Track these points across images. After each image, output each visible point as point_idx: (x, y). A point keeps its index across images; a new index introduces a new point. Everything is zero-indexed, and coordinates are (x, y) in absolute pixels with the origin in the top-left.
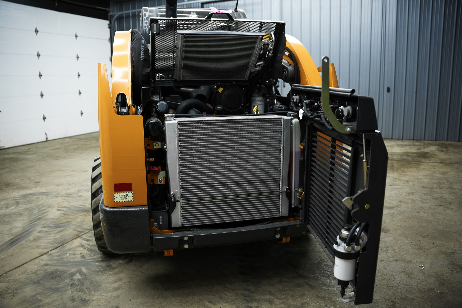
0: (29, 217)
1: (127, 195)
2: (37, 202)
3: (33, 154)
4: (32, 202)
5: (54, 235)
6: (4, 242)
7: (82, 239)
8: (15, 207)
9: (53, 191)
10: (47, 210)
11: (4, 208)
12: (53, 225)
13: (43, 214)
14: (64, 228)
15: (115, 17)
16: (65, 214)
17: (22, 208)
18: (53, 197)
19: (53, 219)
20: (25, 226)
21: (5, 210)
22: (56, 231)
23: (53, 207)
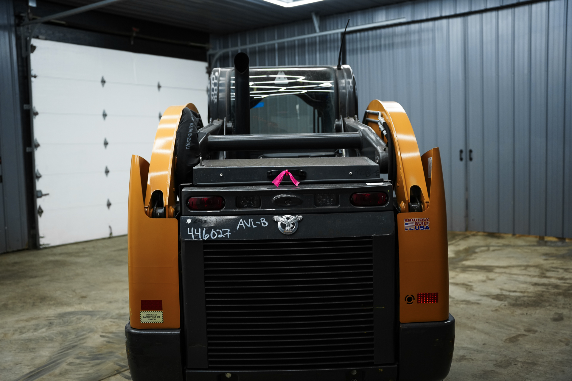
0: (61, 344)
1: (156, 315)
2: (77, 324)
3: (87, 256)
4: (70, 324)
5: (87, 369)
6: (22, 375)
7: (122, 376)
8: (47, 329)
9: (102, 310)
10: (87, 335)
11: (32, 331)
12: (89, 355)
13: (80, 340)
14: (103, 361)
15: (217, 56)
16: (109, 342)
17: (55, 332)
18: (99, 318)
19: (92, 347)
20: (54, 355)
21: (32, 332)
22: (91, 364)
23: (96, 332)
